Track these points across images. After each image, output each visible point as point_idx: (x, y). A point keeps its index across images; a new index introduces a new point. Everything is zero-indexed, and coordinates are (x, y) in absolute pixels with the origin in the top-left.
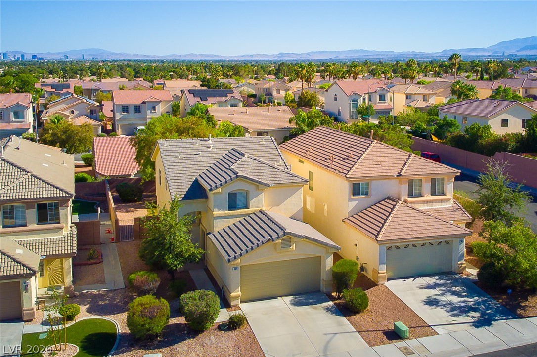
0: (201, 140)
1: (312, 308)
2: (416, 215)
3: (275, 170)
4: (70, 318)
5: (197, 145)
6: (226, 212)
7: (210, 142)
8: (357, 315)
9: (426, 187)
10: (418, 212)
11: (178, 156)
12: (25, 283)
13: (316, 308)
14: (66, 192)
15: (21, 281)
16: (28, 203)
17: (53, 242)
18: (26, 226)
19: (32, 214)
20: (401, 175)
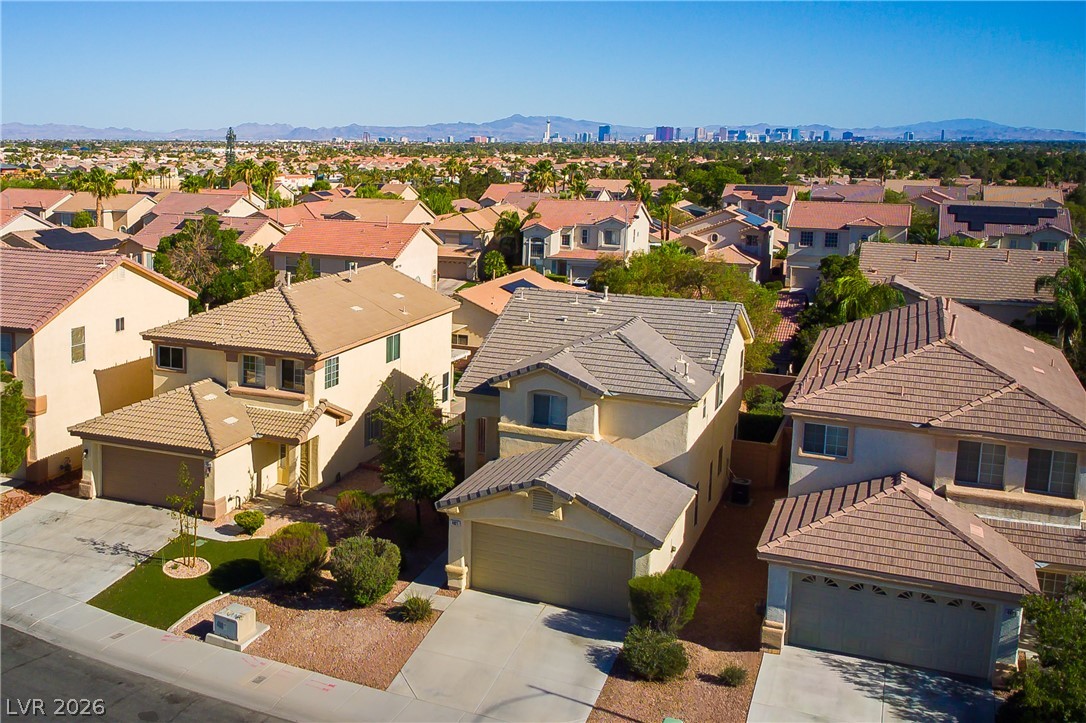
0: (592, 296)
1: (572, 640)
2: (919, 523)
3: (648, 367)
4: (249, 530)
5: (577, 303)
6: (521, 427)
7: (606, 301)
8: (639, 684)
9: (1016, 466)
10: (929, 517)
11: (527, 317)
12: (208, 464)
13: (576, 643)
14: (313, 349)
15: (205, 459)
16: (271, 357)
17: (285, 418)
18: (264, 388)
19: (272, 373)
20: (930, 426)
